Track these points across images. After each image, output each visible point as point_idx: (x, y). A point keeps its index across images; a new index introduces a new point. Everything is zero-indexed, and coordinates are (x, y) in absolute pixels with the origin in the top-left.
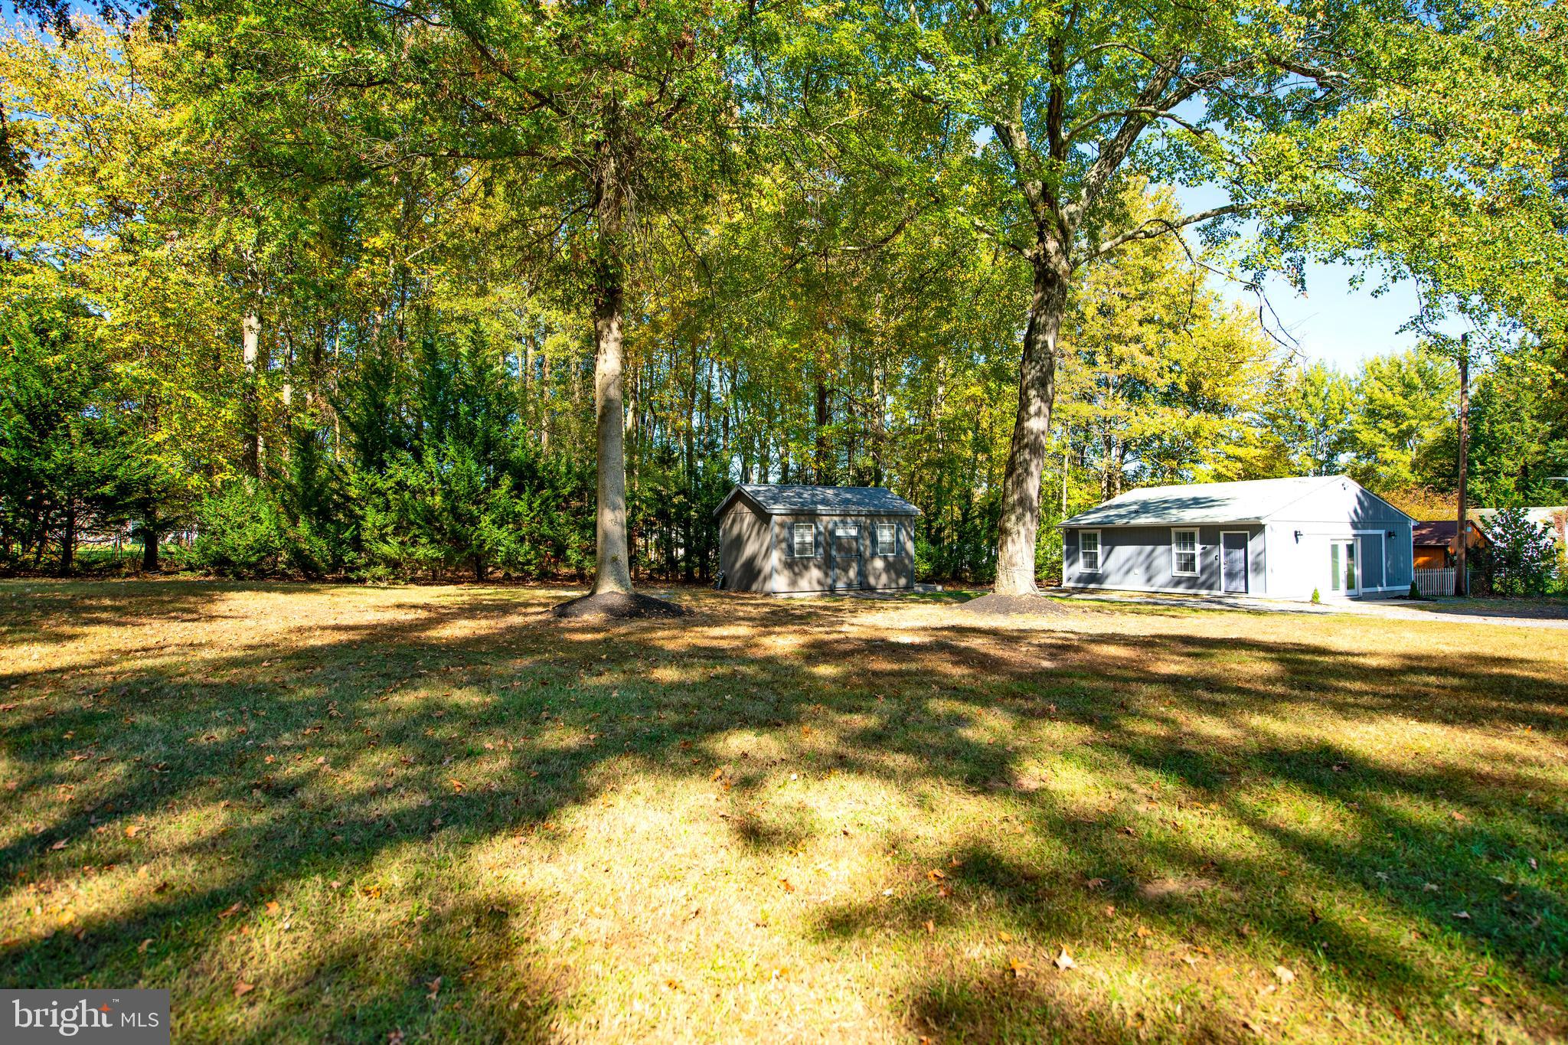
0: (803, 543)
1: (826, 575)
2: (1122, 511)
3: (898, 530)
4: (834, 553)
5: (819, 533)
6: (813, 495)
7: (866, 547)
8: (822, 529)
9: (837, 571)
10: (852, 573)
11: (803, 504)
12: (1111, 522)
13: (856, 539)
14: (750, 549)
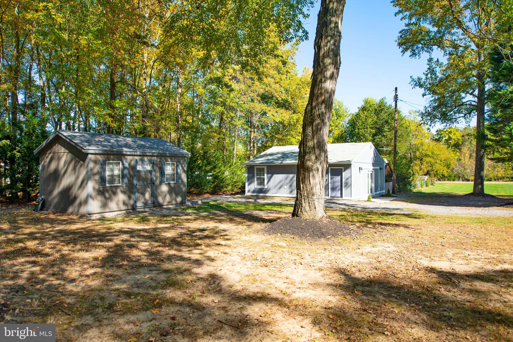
0: (112, 176)
1: (130, 197)
2: (275, 157)
3: (177, 166)
4: (135, 182)
5: (124, 168)
6: (117, 141)
7: (156, 177)
8: (127, 165)
9: (137, 195)
10: (147, 196)
11: (112, 147)
12: (272, 162)
13: (150, 172)
14: (65, 182)
